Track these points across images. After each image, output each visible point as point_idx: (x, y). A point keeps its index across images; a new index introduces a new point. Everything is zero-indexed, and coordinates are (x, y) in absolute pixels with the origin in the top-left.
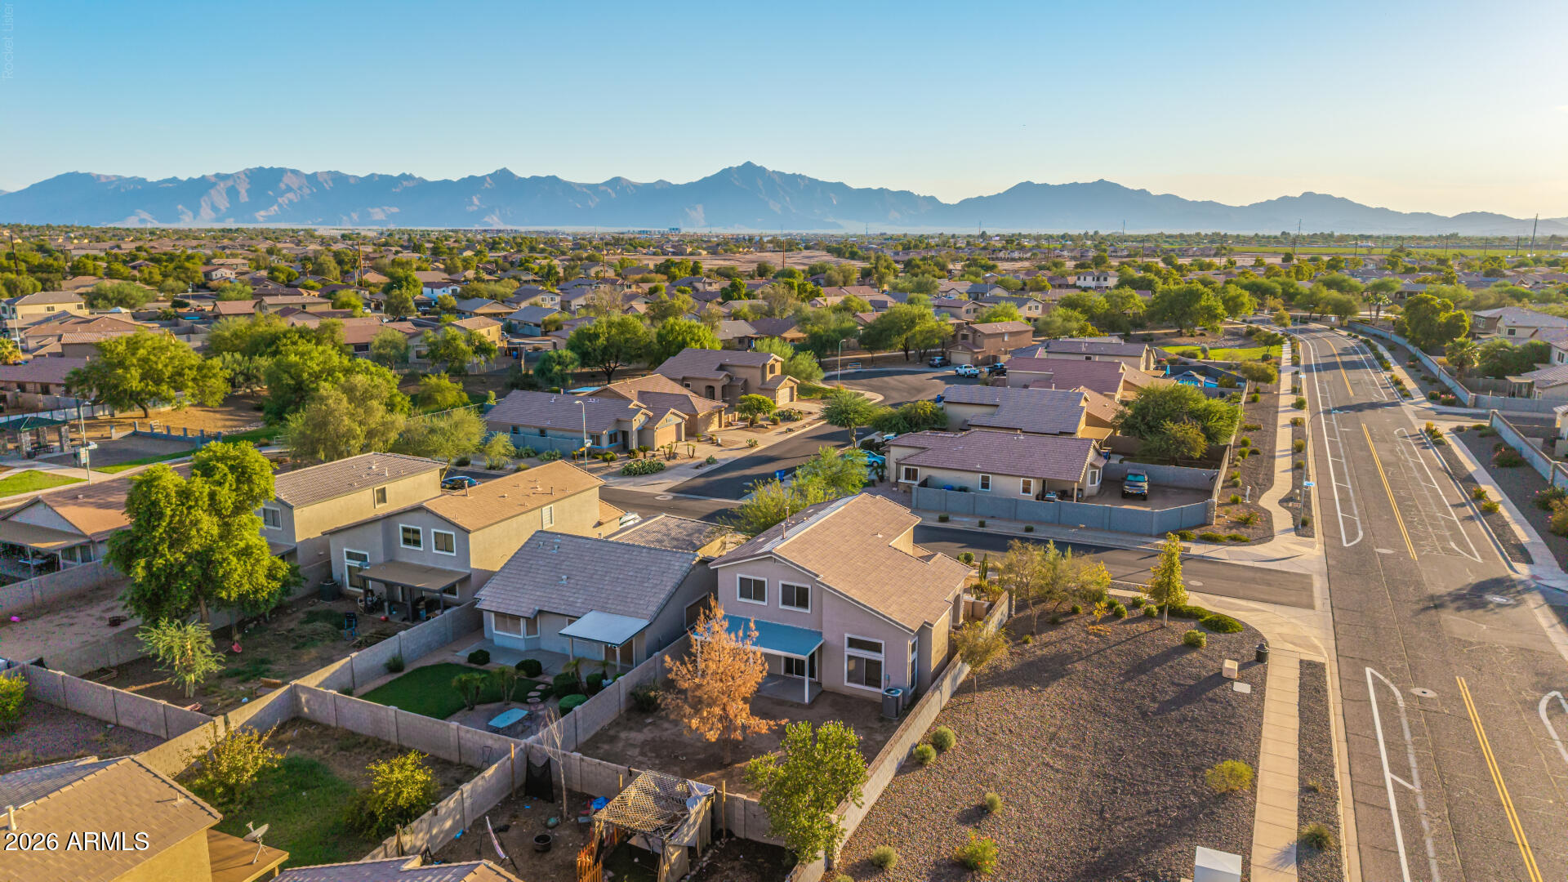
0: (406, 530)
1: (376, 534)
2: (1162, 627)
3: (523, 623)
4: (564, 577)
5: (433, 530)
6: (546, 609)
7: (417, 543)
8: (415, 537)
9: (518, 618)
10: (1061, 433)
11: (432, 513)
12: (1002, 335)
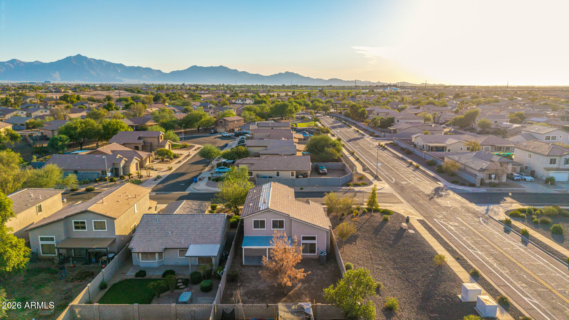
0: (75, 223)
1: (60, 227)
2: (372, 216)
3: (157, 255)
4: (170, 232)
5: (93, 221)
6: (168, 247)
7: (84, 228)
8: (82, 225)
9: (154, 253)
10: (292, 154)
11: (93, 213)
12: (234, 121)
